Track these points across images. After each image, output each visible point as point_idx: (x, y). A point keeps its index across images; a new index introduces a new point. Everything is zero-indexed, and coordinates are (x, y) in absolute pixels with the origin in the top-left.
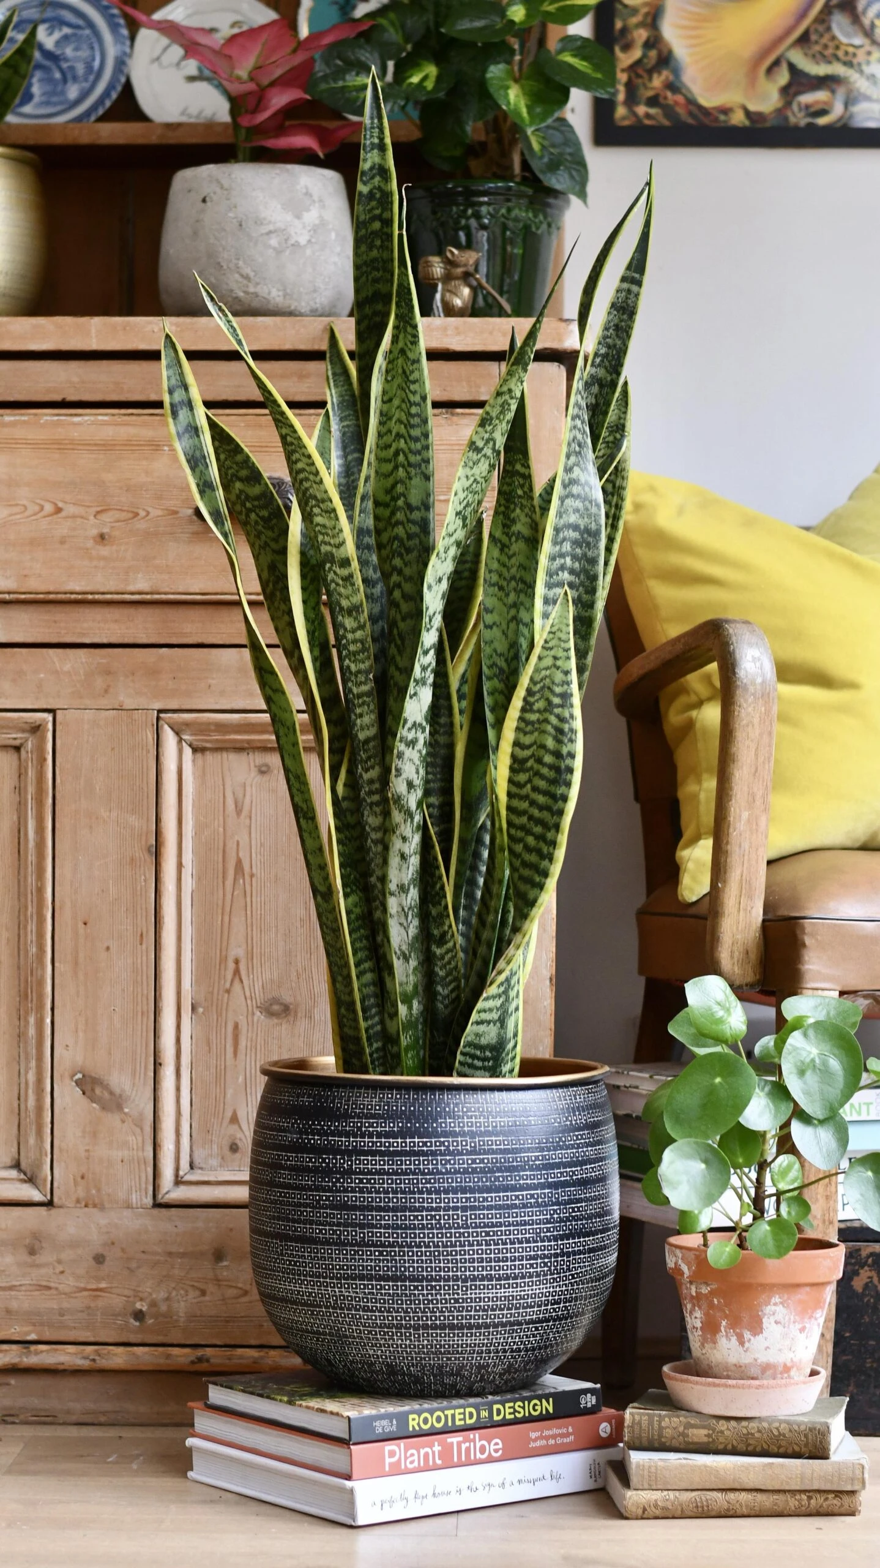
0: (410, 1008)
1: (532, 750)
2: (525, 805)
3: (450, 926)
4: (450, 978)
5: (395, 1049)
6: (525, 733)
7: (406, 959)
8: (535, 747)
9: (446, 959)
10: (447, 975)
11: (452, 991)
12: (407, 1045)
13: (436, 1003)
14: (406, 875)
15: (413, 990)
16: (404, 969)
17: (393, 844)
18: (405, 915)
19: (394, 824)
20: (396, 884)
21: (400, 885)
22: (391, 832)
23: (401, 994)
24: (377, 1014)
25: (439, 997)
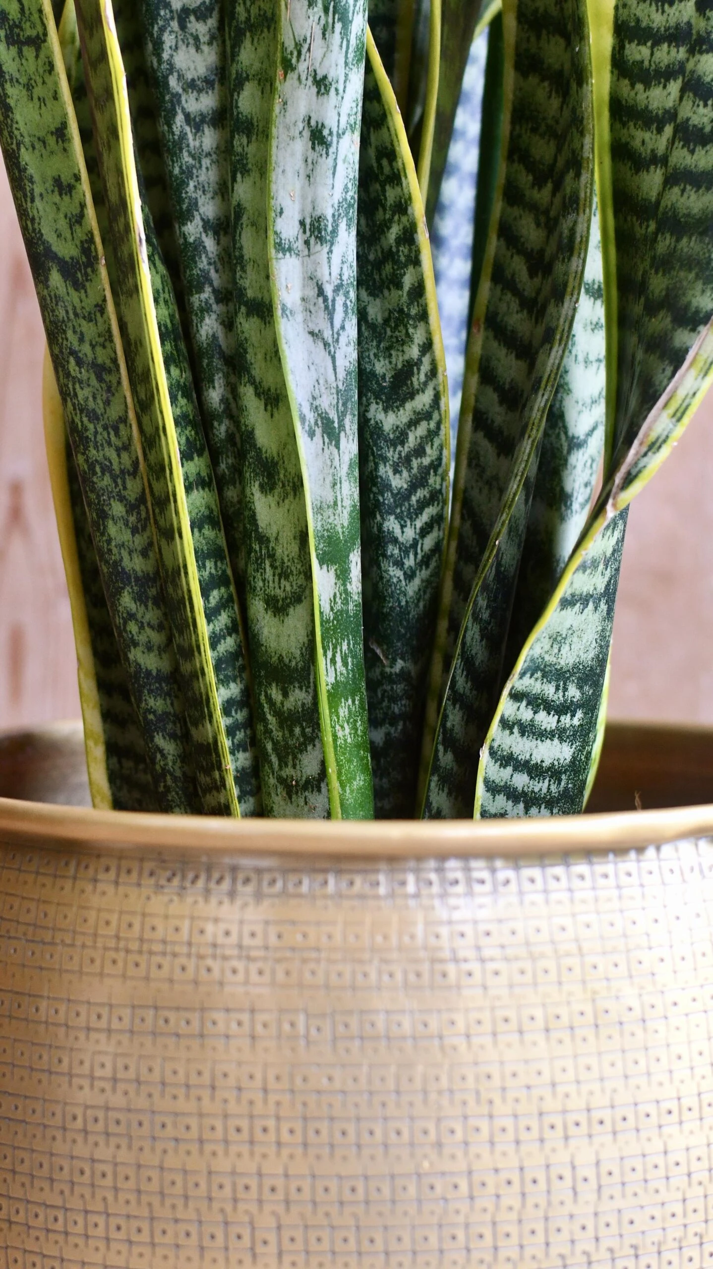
0: (343, 576)
3: (427, 347)
4: (421, 493)
5: (298, 697)
7: (331, 434)
9: (412, 440)
10: (414, 487)
11: (424, 532)
12: (336, 685)
13: (384, 565)
14: (323, 192)
15: (350, 523)
16: (324, 463)
17: (285, 103)
18: (326, 308)
19: (290, 45)
20: (297, 217)
21: (308, 221)
22: (280, 72)
23: (319, 537)
24: (224, 604)
25: (393, 550)
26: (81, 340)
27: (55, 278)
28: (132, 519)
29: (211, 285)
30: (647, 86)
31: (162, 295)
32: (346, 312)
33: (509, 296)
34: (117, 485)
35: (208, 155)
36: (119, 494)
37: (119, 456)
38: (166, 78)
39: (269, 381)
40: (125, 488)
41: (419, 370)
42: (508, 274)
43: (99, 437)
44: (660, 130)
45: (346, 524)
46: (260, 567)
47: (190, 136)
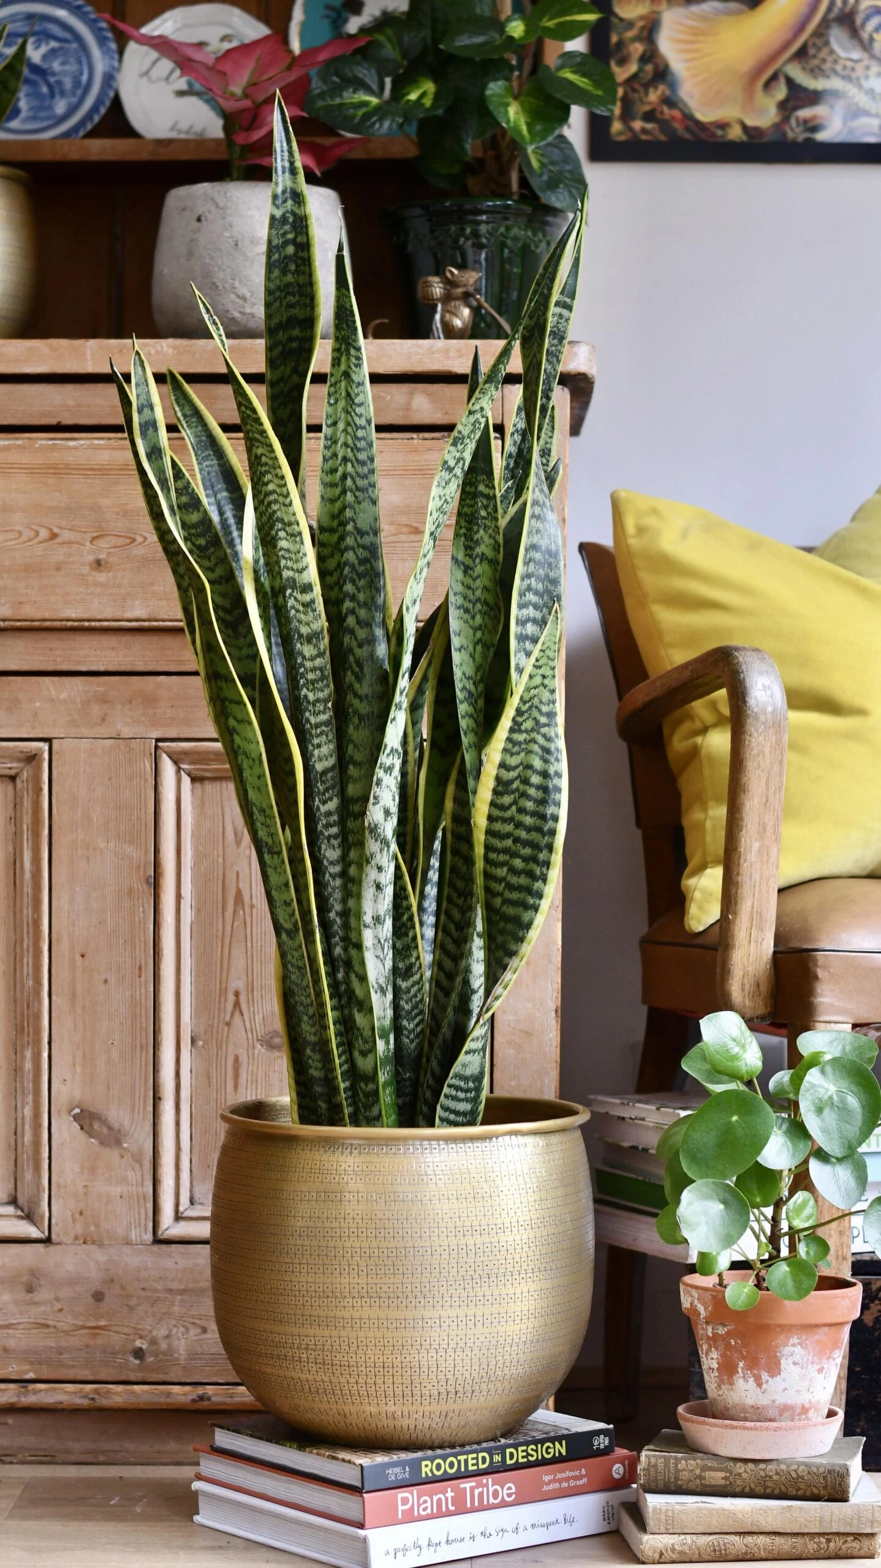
0: (387, 1043)
1: (518, 771)
2: (509, 828)
3: (418, 958)
4: (416, 1011)
5: (371, 1087)
6: (512, 754)
7: (383, 992)
8: (521, 768)
9: (413, 991)
10: (413, 1009)
11: (417, 1025)
12: (385, 1082)
13: (402, 1037)
14: (380, 906)
15: (390, 1023)
16: (381, 1002)
17: (367, 875)
18: (382, 947)
19: (368, 854)
20: (371, 915)
21: (375, 917)
22: (365, 864)
23: (379, 1029)
24: (343, 1053)
25: (406, 1032)
26: (293, 958)
27: (284, 936)
28: (311, 1022)
29: (339, 935)
30: (496, 868)
31: (323, 942)
32: (388, 949)
33: (448, 938)
34: (305, 1010)
35: (338, 888)
36: (306, 1013)
38: (324, 859)
39: (360, 972)
41: (415, 966)
42: (448, 932)
43: (297, 993)
44: (500, 884)
45: (388, 1024)
46: (357, 1039)
47: (332, 881)
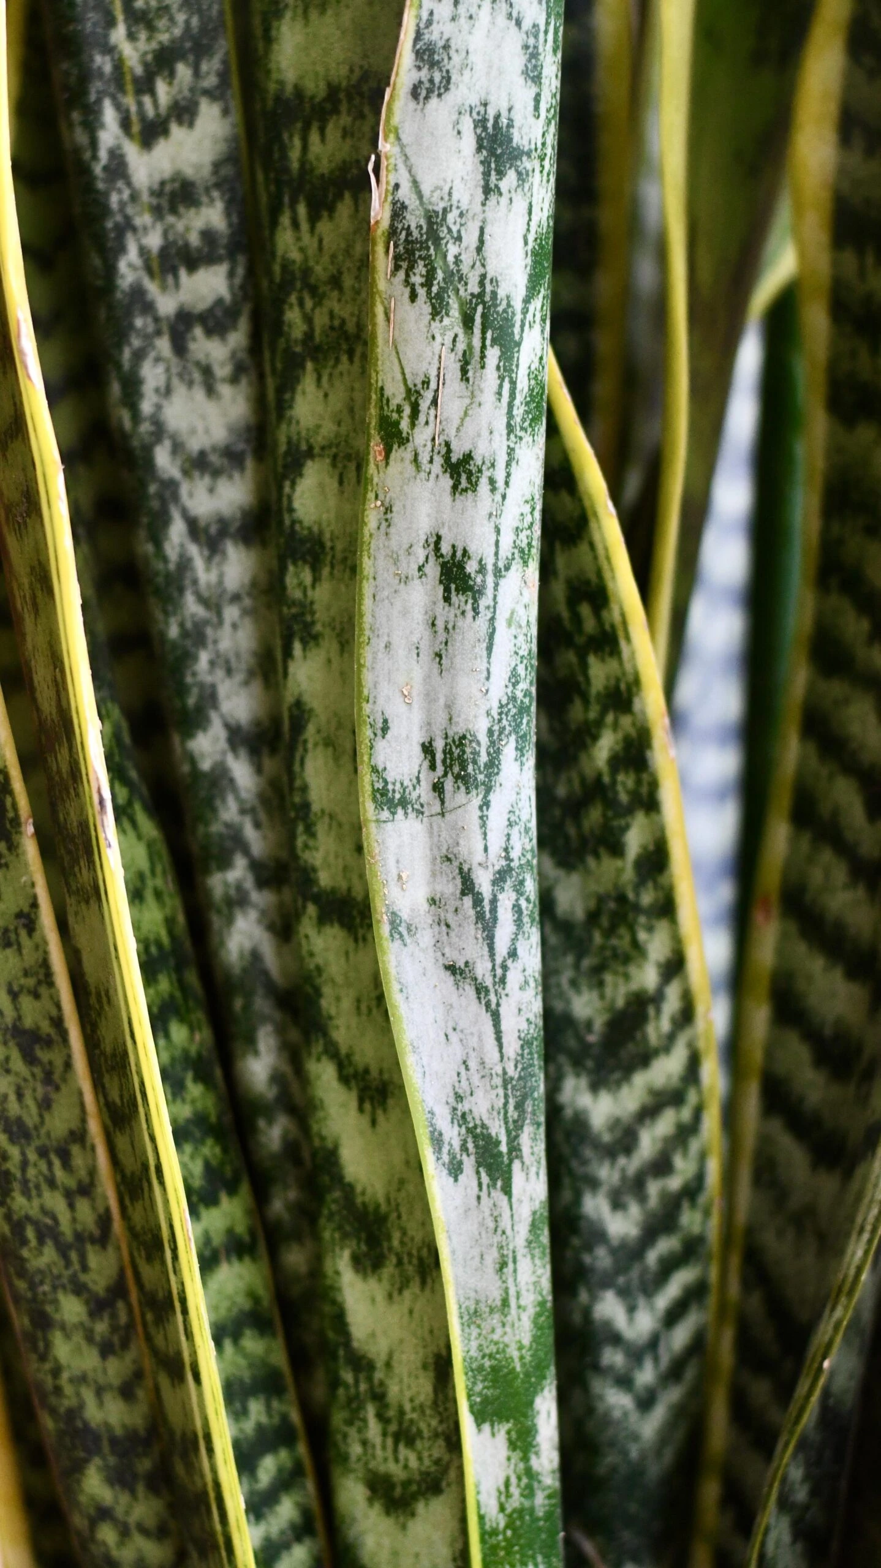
0: (522, 1441)
3: (675, 966)
4: (665, 1245)
7: (495, 1164)
9: (648, 1142)
10: (650, 1233)
11: (672, 1317)
14: (467, 686)
15: (535, 1339)
16: (482, 1224)
17: (388, 510)
18: (480, 916)
19: (395, 392)
20: (418, 737)
21: (439, 745)
22: (376, 447)
23: (474, 1371)
24: (285, 1482)
25: (613, 1357)
28: (101, 1328)
29: (246, 851)
31: (150, 883)
32: (519, 923)
33: (827, 855)
34: (68, 1263)
35: (236, 598)
36: (74, 1279)
37: (71, 1206)
38: (148, 452)
39: (366, 1054)
40: (85, 1268)
41: (658, 1011)
42: (825, 809)
43: (31, 1172)
45: (526, 1340)
46: (355, 1417)
47: (199, 564)
